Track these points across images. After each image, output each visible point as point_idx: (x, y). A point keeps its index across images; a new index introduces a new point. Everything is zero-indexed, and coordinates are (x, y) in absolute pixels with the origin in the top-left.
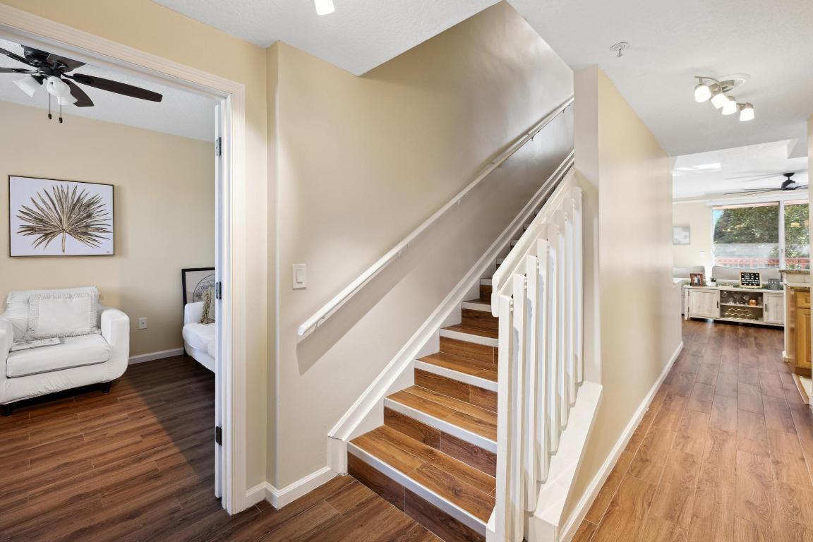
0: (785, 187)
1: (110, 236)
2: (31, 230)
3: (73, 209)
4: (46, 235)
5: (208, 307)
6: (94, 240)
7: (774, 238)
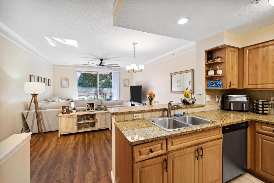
0: (101, 65)
7: (95, 86)
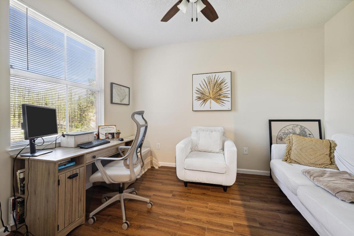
1: (229, 99)
2: (199, 98)
3: (214, 87)
4: (204, 100)
5: (290, 149)
6: (223, 102)
